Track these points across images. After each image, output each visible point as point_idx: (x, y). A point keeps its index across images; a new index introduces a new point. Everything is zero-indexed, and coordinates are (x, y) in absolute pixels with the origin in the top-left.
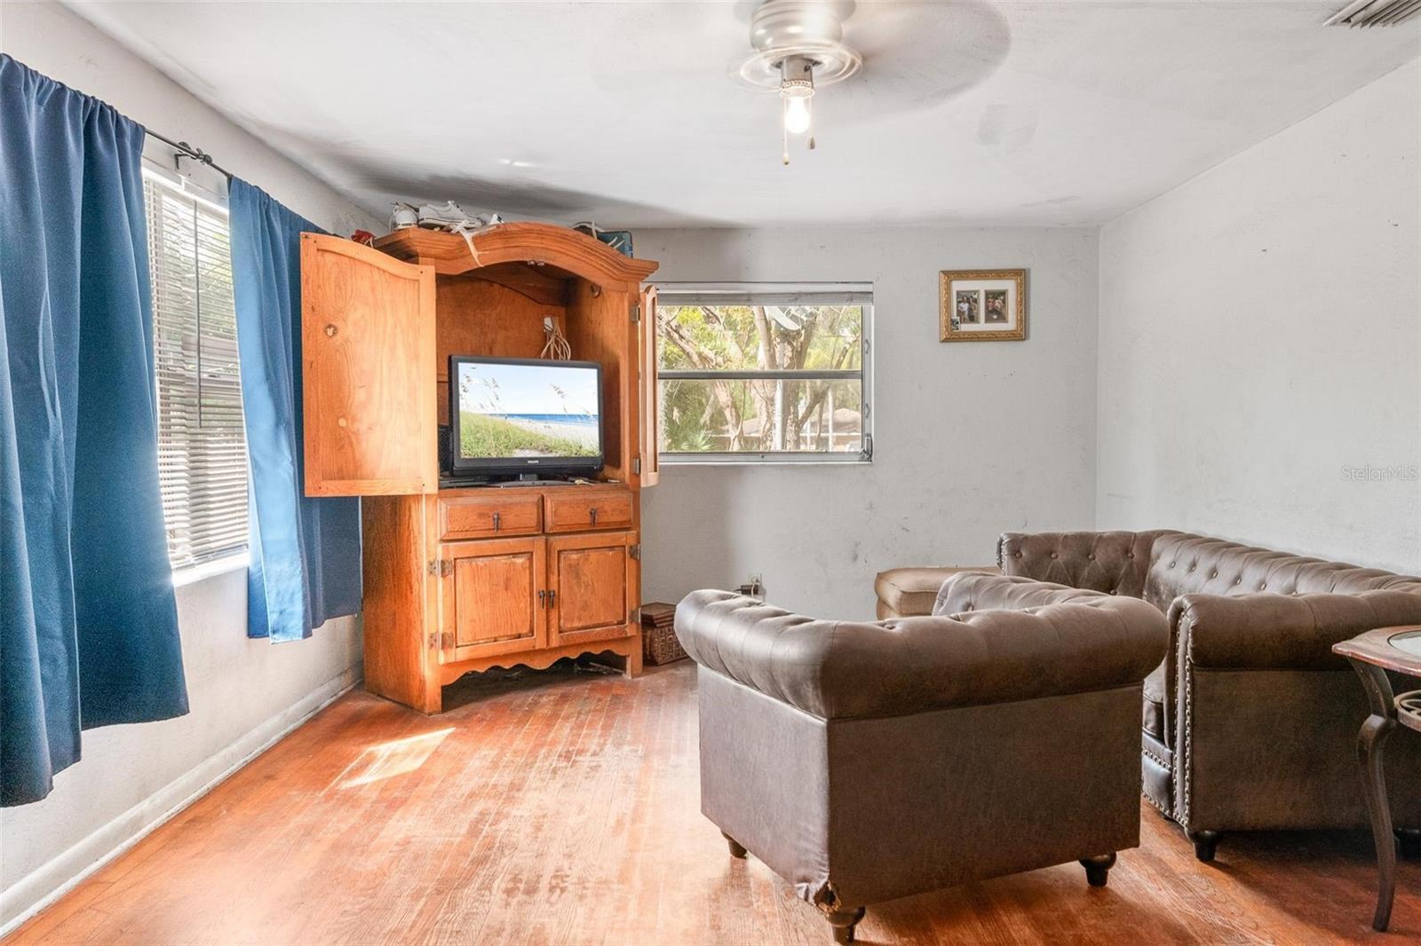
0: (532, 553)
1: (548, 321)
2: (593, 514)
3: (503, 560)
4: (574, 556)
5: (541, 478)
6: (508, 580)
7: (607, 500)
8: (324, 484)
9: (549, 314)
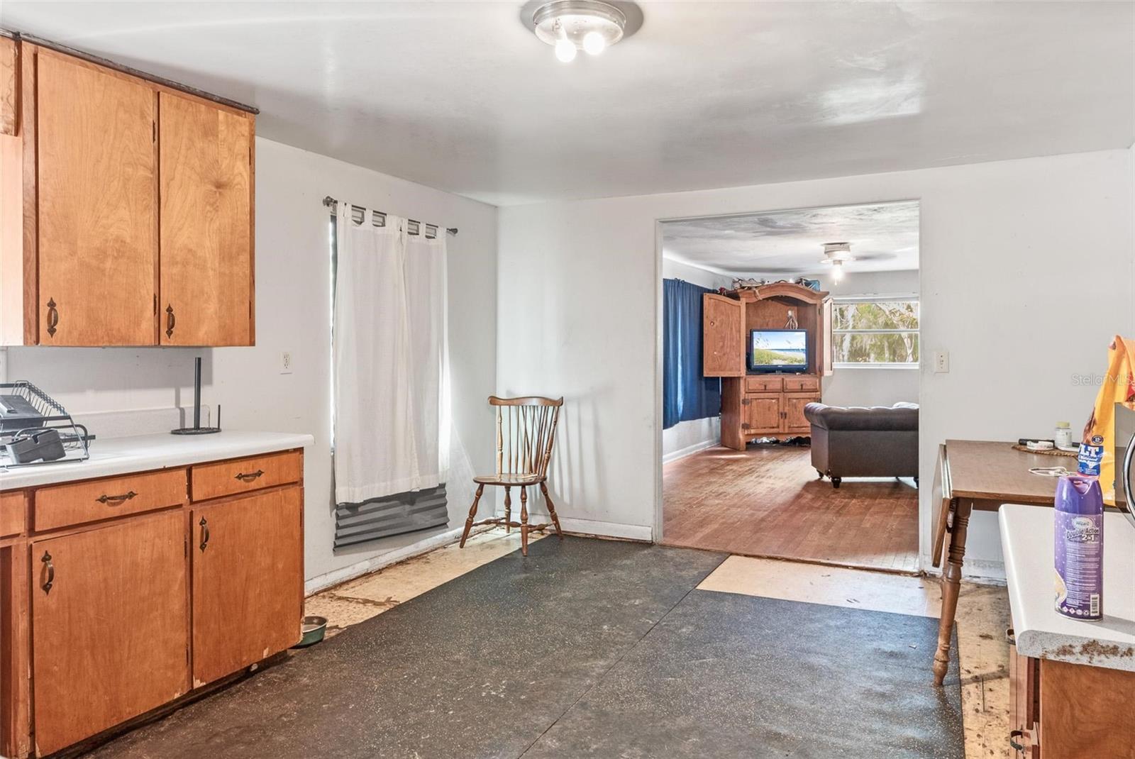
0: (778, 399)
1: (790, 313)
2: (802, 385)
3: (768, 400)
4: (795, 401)
5: (783, 372)
6: (769, 407)
7: (808, 380)
8: (710, 373)
9: (790, 309)
